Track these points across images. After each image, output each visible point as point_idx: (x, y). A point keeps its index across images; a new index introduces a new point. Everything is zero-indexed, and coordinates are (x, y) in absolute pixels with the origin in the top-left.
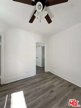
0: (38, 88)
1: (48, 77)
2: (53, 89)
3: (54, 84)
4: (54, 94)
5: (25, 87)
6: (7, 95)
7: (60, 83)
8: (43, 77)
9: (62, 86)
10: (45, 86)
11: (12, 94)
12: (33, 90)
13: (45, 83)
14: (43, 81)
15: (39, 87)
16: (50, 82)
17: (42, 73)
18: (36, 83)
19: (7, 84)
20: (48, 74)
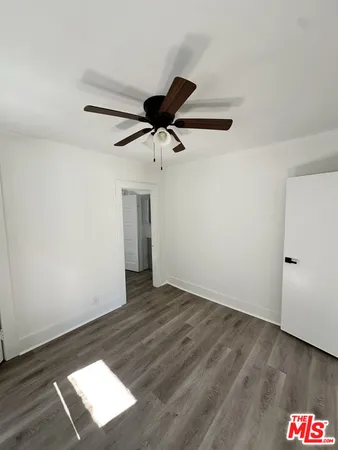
0: (144, 341)
1: (168, 304)
2: (187, 336)
3: (187, 322)
4: (192, 345)
5: (106, 347)
6: (55, 384)
7: (205, 314)
8: (153, 308)
9: (208, 323)
10: (163, 333)
11: (69, 377)
12: (132, 349)
13: (161, 323)
14: (157, 320)
15: (148, 339)
16: (176, 318)
17: (147, 294)
18: (134, 328)
19: (31, 353)
20: (166, 293)
